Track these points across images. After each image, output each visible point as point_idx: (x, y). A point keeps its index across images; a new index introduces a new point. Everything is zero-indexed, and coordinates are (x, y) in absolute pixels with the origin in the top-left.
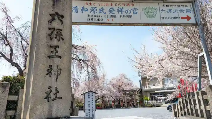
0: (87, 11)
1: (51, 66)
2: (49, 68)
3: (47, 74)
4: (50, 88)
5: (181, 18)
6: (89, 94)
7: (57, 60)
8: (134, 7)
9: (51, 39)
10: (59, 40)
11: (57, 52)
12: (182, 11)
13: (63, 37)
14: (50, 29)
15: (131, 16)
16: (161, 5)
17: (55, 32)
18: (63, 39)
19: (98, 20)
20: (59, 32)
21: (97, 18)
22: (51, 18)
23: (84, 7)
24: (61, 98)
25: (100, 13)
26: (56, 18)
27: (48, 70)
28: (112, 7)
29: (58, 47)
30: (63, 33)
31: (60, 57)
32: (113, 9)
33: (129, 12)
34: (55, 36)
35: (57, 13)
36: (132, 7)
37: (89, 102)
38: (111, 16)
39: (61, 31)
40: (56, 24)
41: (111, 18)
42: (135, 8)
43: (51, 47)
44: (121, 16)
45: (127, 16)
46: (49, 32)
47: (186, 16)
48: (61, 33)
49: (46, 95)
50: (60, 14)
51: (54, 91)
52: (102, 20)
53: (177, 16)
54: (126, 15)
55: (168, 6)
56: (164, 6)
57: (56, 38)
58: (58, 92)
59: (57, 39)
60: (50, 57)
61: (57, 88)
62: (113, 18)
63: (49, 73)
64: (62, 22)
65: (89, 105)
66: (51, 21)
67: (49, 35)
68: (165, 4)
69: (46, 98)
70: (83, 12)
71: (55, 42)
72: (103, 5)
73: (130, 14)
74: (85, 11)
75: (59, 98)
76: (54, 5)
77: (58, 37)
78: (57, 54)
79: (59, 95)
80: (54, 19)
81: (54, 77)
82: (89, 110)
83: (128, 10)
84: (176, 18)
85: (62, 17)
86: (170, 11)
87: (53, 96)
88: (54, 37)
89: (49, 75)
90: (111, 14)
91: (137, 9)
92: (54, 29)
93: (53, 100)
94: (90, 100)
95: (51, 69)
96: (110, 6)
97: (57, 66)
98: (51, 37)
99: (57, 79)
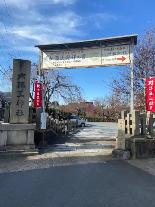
0: (53, 59)
1: (19, 101)
4: (18, 110)
5: (117, 59)
7: (21, 98)
9: (19, 87)
10: (23, 88)
12: (119, 53)
13: (25, 86)
14: (18, 83)
15: (80, 61)
16: (103, 49)
17: (21, 84)
18: (25, 87)
20: (23, 84)
21: (58, 64)
22: (18, 77)
23: (51, 57)
24: (24, 115)
27: (17, 103)
28: (68, 55)
29: (22, 91)
30: (25, 84)
31: (23, 96)
32: (69, 56)
33: (79, 57)
35: (22, 73)
36: (82, 54)
38: (68, 62)
40: (21, 80)
41: (68, 63)
42: (84, 54)
43: (19, 92)
44: (74, 62)
45: (78, 61)
46: (18, 84)
47: (122, 58)
49: (16, 113)
51: (20, 112)
52: (62, 65)
55: (108, 50)
56: (105, 50)
58: (22, 112)
60: (18, 97)
62: (69, 63)
63: (18, 104)
64: (24, 78)
66: (18, 79)
67: (18, 86)
68: (107, 48)
70: (50, 61)
71: (21, 89)
76: (20, 69)
77: (22, 86)
78: (22, 95)
79: (22, 114)
80: (20, 77)
81: (20, 106)
82: (43, 121)
84: (113, 59)
85: (25, 75)
86: (110, 53)
91: (85, 55)
92: (20, 82)
93: (20, 115)
94: (44, 116)
95: (19, 102)
96: (67, 54)
97: (22, 101)
98: (18, 87)
99: (22, 107)
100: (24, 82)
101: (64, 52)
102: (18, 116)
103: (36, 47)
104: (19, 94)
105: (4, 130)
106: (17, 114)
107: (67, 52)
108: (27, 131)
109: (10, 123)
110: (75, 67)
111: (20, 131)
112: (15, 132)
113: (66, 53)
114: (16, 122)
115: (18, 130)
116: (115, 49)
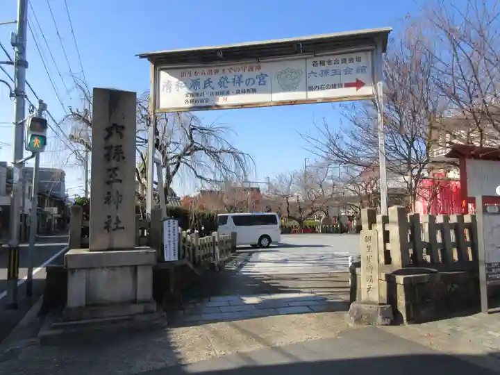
1: (109, 193)
2: (107, 196)
3: (105, 203)
4: (109, 217)
5: (344, 85)
7: (116, 186)
8: (262, 71)
9: (109, 160)
10: (118, 160)
11: (116, 175)
12: (348, 72)
13: (124, 155)
14: (106, 148)
15: (254, 91)
16: (310, 62)
17: (113, 151)
18: (123, 158)
19: (202, 101)
20: (119, 149)
21: (199, 98)
22: (107, 133)
24: (123, 228)
25: (205, 87)
26: (114, 131)
27: (106, 198)
28: (224, 75)
29: (117, 168)
30: (123, 151)
31: (121, 181)
32: (226, 79)
33: (251, 82)
35: (114, 125)
36: (258, 73)
37: (169, 231)
39: (121, 148)
40: (114, 141)
42: (262, 74)
43: (109, 170)
44: (238, 92)
46: (105, 152)
47: (355, 81)
48: (121, 150)
49: (106, 225)
50: (119, 125)
51: (114, 220)
52: (207, 100)
53: (337, 82)
54: (246, 88)
55: (322, 63)
56: (315, 64)
57: (114, 158)
58: (119, 222)
59: (116, 159)
60: (108, 183)
61: (117, 217)
62: (225, 96)
63: (108, 200)
64: (122, 136)
65: (169, 235)
66: (107, 138)
67: (106, 156)
68: (318, 59)
69: (105, 228)
70: (178, 90)
71: (114, 163)
72: (210, 72)
73: (253, 87)
74: (182, 88)
75: (120, 228)
76: (111, 113)
77: (117, 156)
78: (117, 178)
79: (120, 225)
80: (110, 135)
81: (114, 206)
82: (169, 242)
83: (249, 79)
84: (334, 86)
85: (122, 128)
86: (326, 72)
87: (113, 226)
88: (112, 156)
89: (107, 203)
90: (223, 89)
91: (266, 75)
92: (112, 147)
93: (114, 230)
94: (171, 229)
95: (110, 196)
96: (220, 75)
97: (117, 192)
98: (108, 157)
99: (117, 207)
100: (121, 146)
101: (213, 69)
102: (108, 231)
103: (142, 56)
104: (111, 176)
106: (107, 227)
107: (220, 69)
108: (135, 269)
109: (91, 251)
110: (242, 106)
111: (118, 269)
112: (105, 273)
113: (217, 72)
114: (106, 247)
115: (113, 268)
116: (337, 62)
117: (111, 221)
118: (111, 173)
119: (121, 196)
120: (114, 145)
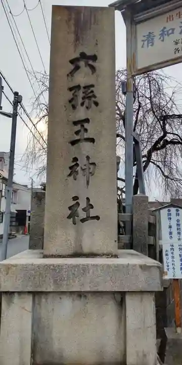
0: (173, 33)
1: (75, 159)
2: (73, 164)
3: (70, 175)
4: (75, 198)
6: (169, 211)
7: (86, 147)
9: (74, 107)
10: (89, 108)
11: (86, 130)
13: (97, 100)
14: (71, 89)
18: (96, 104)
20: (89, 91)
22: (72, 67)
23: (165, 28)
24: (97, 218)
26: (82, 63)
27: (71, 168)
29: (87, 121)
30: (96, 93)
31: (92, 140)
34: (80, 101)
35: (83, 56)
37: (170, 227)
39: (92, 89)
40: (83, 78)
43: (75, 123)
46: (70, 95)
48: (92, 92)
49: (69, 212)
50: (88, 53)
51: (83, 204)
57: (82, 104)
58: (92, 207)
59: (85, 106)
60: (73, 143)
61: (88, 200)
63: (73, 171)
64: (93, 68)
65: (171, 233)
67: (70, 101)
69: (69, 217)
70: (163, 40)
71: (81, 114)
74: (168, 35)
75: (93, 218)
76: (77, 39)
77: (86, 102)
80: (77, 68)
82: (172, 245)
85: (94, 58)
87: (81, 214)
88: (79, 103)
89: (72, 176)
92: (78, 87)
93: (83, 220)
94: (174, 223)
95: (77, 165)
97: (88, 158)
99: (88, 183)
100: (93, 86)
102: (74, 222)
104: (77, 133)
105: (20, 293)
106: (73, 215)
108: (120, 298)
109: (45, 257)
111: (89, 296)
114: (70, 252)
117: (78, 204)
118: (78, 127)
119: (94, 164)
120: (82, 85)
